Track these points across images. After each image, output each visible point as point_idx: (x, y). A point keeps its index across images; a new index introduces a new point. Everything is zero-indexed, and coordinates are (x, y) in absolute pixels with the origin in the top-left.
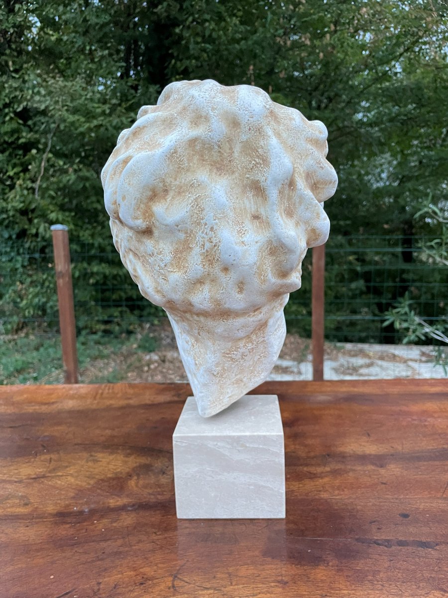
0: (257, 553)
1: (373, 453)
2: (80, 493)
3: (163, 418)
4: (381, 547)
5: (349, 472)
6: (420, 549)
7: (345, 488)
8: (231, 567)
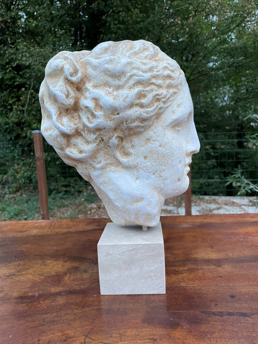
0: (138, 321)
1: (214, 258)
2: (34, 284)
3: (89, 239)
4: (217, 316)
5: (199, 270)
6: (241, 317)
7: (196, 279)
8: (122, 330)
